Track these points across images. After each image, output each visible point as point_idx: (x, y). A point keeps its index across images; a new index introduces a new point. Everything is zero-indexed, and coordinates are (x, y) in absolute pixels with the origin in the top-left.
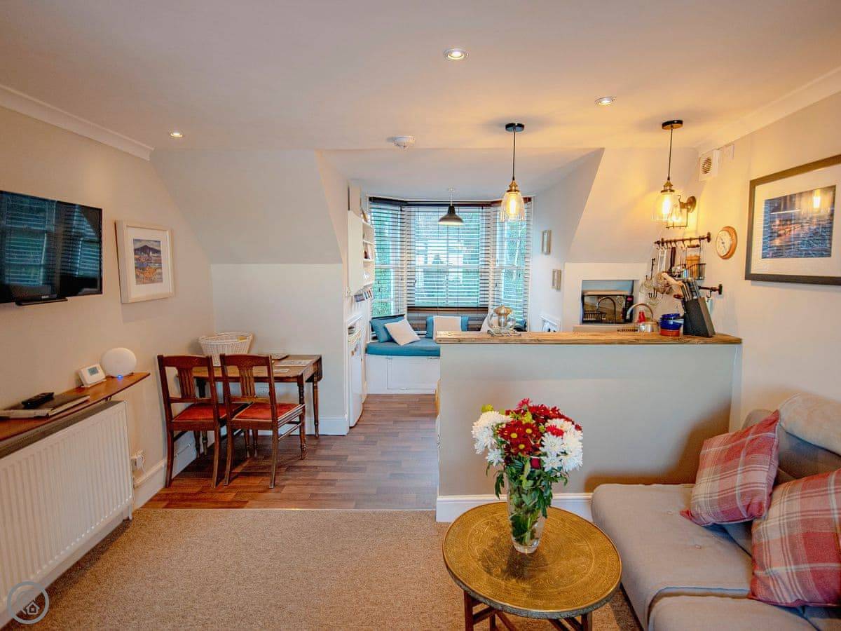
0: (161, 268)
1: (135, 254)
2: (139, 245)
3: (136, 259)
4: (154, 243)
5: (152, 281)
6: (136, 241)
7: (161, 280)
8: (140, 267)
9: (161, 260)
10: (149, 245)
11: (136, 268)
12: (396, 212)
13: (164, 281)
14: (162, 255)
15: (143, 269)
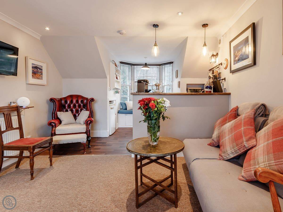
0: (42, 75)
1: (32, 68)
2: (34, 66)
3: (32, 70)
4: (40, 66)
5: (38, 79)
6: (33, 64)
7: (42, 79)
8: (34, 73)
9: (42, 72)
10: (38, 66)
11: (32, 73)
12: (130, 67)
13: (43, 79)
14: (43, 71)
15: (35, 74)
